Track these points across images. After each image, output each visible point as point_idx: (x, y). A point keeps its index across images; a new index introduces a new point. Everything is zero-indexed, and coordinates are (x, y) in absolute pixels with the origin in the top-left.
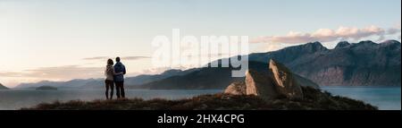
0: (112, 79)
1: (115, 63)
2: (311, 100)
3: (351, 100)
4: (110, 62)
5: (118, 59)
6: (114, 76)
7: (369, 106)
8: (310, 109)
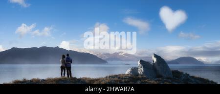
0: (64, 66)
1: (66, 57)
2: (177, 78)
3: (201, 78)
4: (64, 57)
5: (68, 55)
6: (66, 65)
7: (212, 82)
8: (176, 83)
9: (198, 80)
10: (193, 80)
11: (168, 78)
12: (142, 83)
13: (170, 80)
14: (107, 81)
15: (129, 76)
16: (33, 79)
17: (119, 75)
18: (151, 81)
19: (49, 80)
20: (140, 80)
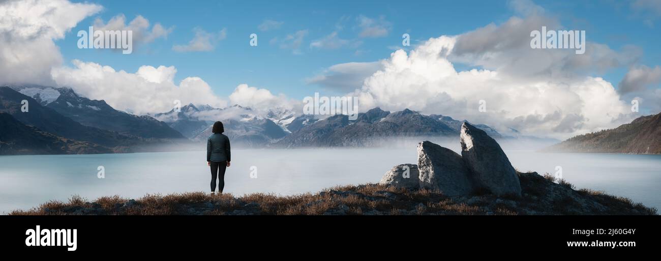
2: (535, 198)
9: (598, 201)
10: (582, 202)
11: (508, 197)
12: (430, 210)
13: (513, 203)
14: (326, 206)
15: (392, 189)
16: (104, 201)
17: (361, 187)
18: (455, 206)
19: (151, 202)
20: (425, 204)
